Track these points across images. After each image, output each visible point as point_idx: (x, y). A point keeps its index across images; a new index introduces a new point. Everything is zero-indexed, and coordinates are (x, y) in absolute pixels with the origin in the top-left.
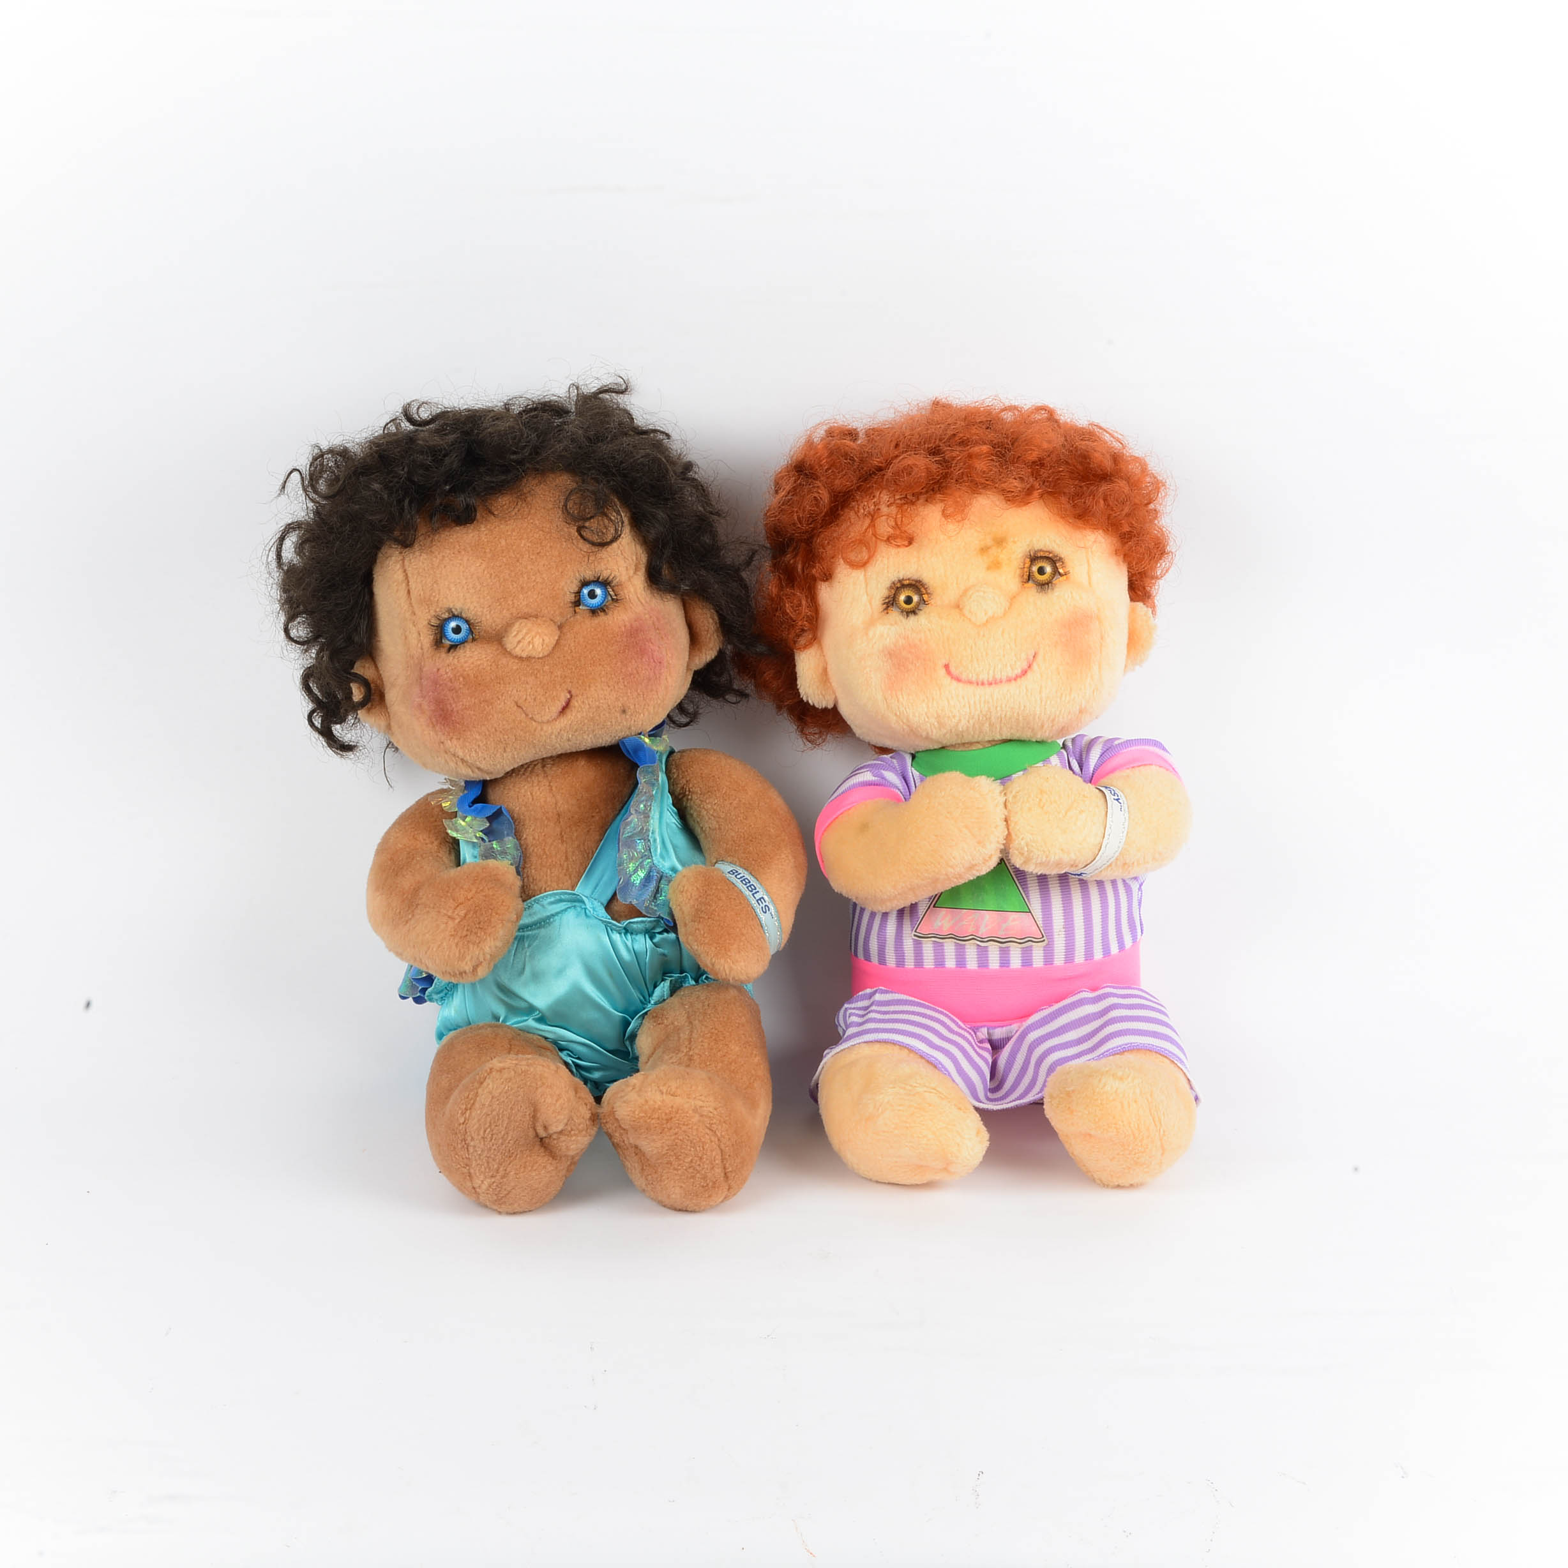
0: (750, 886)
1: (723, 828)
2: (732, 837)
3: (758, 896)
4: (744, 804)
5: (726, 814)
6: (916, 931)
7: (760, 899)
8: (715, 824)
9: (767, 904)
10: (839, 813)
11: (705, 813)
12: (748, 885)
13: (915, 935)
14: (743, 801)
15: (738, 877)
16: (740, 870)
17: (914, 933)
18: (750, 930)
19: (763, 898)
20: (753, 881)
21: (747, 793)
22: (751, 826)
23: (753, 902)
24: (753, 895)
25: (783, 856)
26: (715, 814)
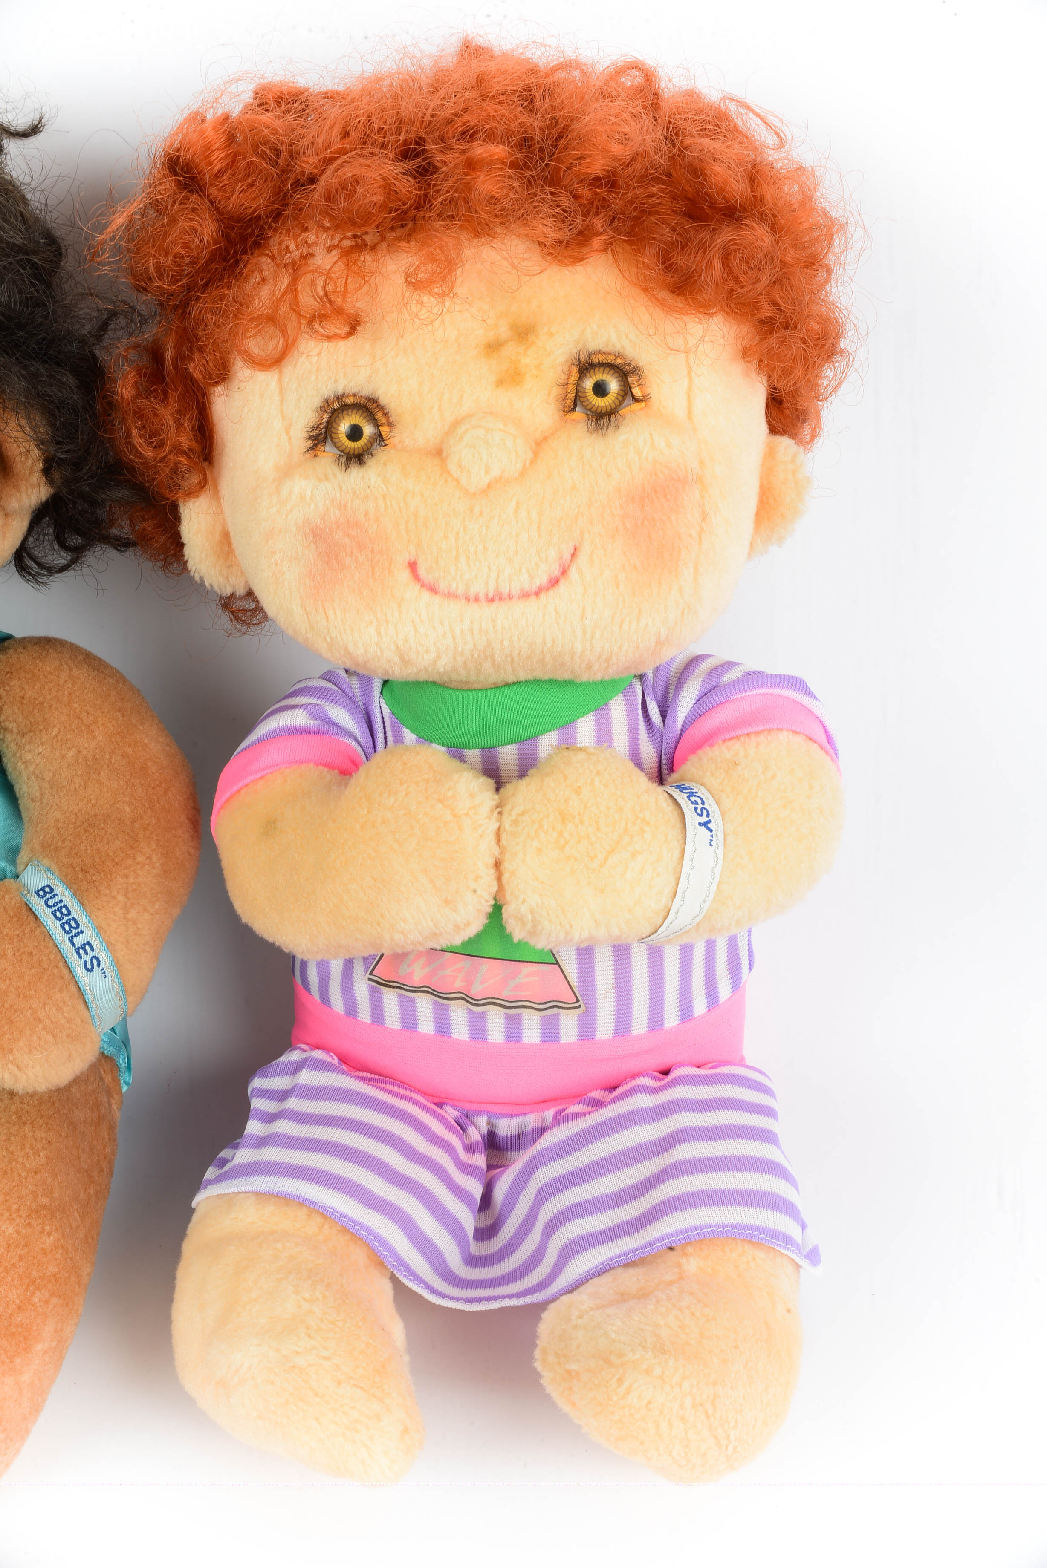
0: (68, 922)
1: (45, 801)
2: (58, 820)
3: (79, 941)
4: (86, 759)
5: (54, 776)
6: (371, 974)
7: (83, 947)
8: (35, 791)
9: (95, 954)
10: (241, 784)
11: (23, 766)
12: (66, 918)
13: (370, 979)
14: (85, 752)
15: (51, 903)
16: (60, 889)
17: (368, 976)
18: (54, 1009)
19: (89, 943)
20: (76, 911)
21: (94, 738)
22: (90, 800)
23: (69, 951)
24: (71, 940)
25: (140, 859)
26: (37, 772)
